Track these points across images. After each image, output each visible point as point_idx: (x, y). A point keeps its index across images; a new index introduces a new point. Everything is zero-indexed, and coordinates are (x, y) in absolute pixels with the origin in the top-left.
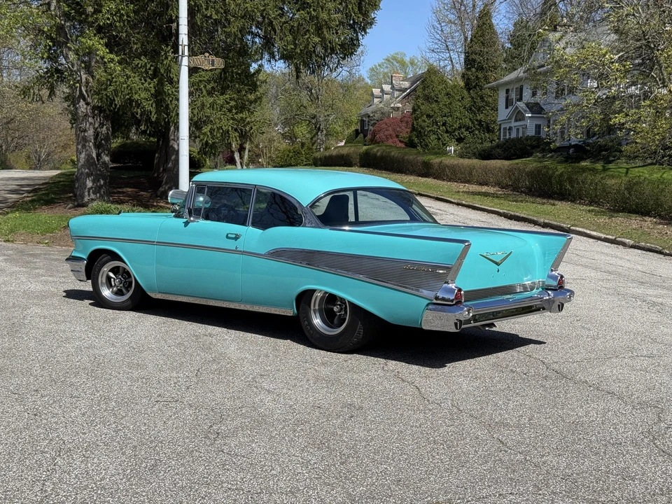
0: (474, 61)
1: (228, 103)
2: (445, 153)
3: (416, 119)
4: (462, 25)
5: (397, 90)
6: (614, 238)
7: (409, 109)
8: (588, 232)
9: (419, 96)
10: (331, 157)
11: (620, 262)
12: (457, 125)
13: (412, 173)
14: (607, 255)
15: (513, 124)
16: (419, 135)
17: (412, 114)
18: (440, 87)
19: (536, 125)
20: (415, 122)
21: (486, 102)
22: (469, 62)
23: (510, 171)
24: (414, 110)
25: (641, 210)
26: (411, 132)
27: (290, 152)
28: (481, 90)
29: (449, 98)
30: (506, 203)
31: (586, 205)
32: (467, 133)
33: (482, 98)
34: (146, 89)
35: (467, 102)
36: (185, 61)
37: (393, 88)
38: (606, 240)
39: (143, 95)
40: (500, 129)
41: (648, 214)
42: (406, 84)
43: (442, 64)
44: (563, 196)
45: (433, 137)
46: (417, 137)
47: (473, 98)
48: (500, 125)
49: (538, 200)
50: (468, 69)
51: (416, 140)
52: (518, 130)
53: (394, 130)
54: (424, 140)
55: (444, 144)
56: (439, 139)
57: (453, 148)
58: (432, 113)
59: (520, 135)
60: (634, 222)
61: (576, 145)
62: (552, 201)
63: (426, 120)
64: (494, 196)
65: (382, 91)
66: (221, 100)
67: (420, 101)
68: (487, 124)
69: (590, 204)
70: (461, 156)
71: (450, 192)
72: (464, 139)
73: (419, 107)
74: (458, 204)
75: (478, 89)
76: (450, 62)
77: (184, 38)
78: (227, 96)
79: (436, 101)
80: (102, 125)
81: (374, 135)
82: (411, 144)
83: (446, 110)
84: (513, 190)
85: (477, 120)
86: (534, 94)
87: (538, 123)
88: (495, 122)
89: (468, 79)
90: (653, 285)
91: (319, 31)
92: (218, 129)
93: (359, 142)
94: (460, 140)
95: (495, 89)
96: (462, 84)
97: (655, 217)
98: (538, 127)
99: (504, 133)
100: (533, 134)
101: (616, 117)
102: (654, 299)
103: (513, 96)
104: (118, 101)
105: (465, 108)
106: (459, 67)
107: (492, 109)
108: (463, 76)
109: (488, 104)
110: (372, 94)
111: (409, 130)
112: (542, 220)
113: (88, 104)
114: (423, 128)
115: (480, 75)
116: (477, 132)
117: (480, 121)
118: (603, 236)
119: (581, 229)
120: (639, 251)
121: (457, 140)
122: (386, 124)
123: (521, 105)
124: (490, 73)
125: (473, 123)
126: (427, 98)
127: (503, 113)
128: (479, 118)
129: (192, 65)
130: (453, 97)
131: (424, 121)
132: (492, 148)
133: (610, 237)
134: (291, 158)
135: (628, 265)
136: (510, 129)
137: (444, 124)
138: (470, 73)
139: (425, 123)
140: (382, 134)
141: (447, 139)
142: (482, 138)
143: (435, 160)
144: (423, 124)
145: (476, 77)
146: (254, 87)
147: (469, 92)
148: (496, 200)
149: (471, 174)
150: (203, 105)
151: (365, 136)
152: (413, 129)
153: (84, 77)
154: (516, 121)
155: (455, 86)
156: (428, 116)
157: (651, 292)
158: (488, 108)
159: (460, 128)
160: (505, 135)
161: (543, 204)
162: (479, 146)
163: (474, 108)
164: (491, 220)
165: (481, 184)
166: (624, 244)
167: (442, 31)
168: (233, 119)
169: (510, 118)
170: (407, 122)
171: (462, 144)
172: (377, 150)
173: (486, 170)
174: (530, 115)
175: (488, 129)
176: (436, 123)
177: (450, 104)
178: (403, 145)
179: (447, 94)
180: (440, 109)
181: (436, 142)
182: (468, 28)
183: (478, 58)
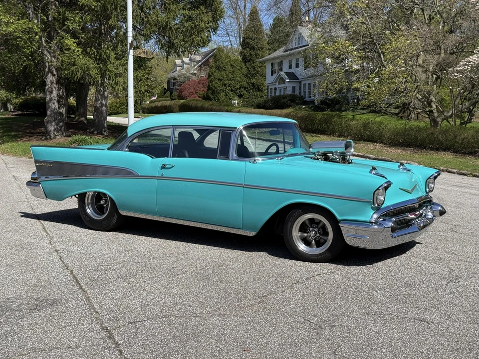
0: (248, 43)
1: (144, 76)
2: (232, 105)
3: (211, 82)
4: (238, 18)
5: (193, 61)
6: (363, 154)
7: (204, 74)
9: (212, 66)
10: (156, 107)
12: (238, 86)
15: (277, 86)
17: (208, 78)
18: (227, 61)
19: (292, 87)
20: (210, 84)
21: (257, 71)
22: (245, 44)
24: (209, 76)
25: (371, 139)
26: (207, 90)
27: (117, 103)
28: (253, 63)
29: (232, 68)
31: (337, 137)
32: (244, 92)
33: (254, 68)
35: (244, 70)
36: (131, 51)
37: (190, 59)
38: (360, 156)
40: (268, 89)
41: (375, 142)
42: (199, 58)
44: (322, 132)
45: (222, 94)
46: (212, 94)
47: (248, 68)
48: (268, 86)
50: (244, 49)
51: (211, 96)
52: (280, 90)
53: (194, 89)
54: (217, 96)
55: (230, 99)
56: (227, 95)
57: (236, 102)
58: (221, 78)
59: (282, 93)
63: (218, 82)
65: (183, 62)
67: (214, 69)
68: (258, 86)
70: (244, 106)
72: (243, 95)
73: (212, 74)
75: (251, 62)
76: (230, 43)
77: (130, 39)
79: (224, 70)
81: (181, 92)
82: (207, 98)
83: (231, 76)
85: (251, 83)
86: (290, 67)
87: (294, 85)
88: (263, 84)
89: (245, 55)
93: (167, 97)
94: (240, 96)
95: (263, 63)
96: (240, 58)
97: (380, 143)
98: (294, 88)
99: (270, 91)
100: (291, 93)
101: (355, 84)
103: (276, 67)
105: (243, 74)
106: (237, 47)
107: (261, 76)
108: (241, 53)
109: (258, 72)
110: (175, 64)
111: (206, 90)
114: (215, 88)
115: (253, 53)
116: (251, 91)
117: (253, 84)
121: (239, 96)
122: (189, 85)
123: (282, 73)
124: (259, 52)
125: (248, 84)
126: (218, 68)
127: (270, 79)
128: (252, 81)
129: (135, 55)
130: (235, 67)
131: (216, 83)
132: (266, 102)
134: (118, 108)
136: (275, 89)
137: (229, 86)
138: (246, 51)
139: (217, 84)
140: (186, 92)
141: (232, 95)
142: (254, 95)
143: (235, 110)
144: (216, 85)
145: (250, 54)
147: (245, 64)
151: (171, 93)
152: (209, 88)
154: (279, 83)
155: (236, 60)
156: (219, 80)
158: (258, 75)
159: (240, 88)
160: (271, 93)
162: (256, 101)
163: (249, 75)
169: (275, 82)
170: (203, 84)
171: (242, 99)
172: (192, 103)
174: (288, 80)
175: (259, 89)
176: (225, 85)
177: (234, 72)
178: (200, 99)
179: (231, 65)
180: (227, 75)
181: (224, 97)
182: (241, 20)
183: (251, 42)
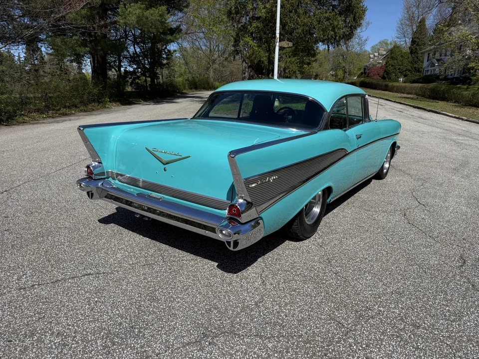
0: (415, 41)
2: (398, 81)
3: (387, 67)
4: (412, 26)
5: (381, 55)
7: (384, 63)
8: (448, 114)
11: (456, 126)
12: (404, 70)
13: (380, 89)
14: (452, 123)
15: (429, 68)
16: (388, 74)
17: (385, 65)
18: (398, 53)
19: (440, 69)
22: (413, 42)
23: (421, 88)
24: (386, 63)
29: (402, 58)
30: (415, 101)
32: (409, 73)
33: (417, 57)
34: (266, 56)
35: (410, 59)
36: (278, 44)
37: (379, 54)
38: (455, 117)
39: (264, 59)
40: (424, 71)
42: (385, 53)
43: (402, 43)
44: (443, 99)
45: (393, 74)
47: (413, 58)
48: (424, 69)
49: (432, 100)
50: (412, 45)
51: (386, 76)
52: (431, 71)
53: (377, 72)
54: (389, 76)
55: (398, 78)
56: (396, 75)
57: (401, 79)
58: (394, 64)
59: (432, 73)
60: (471, 110)
61: (457, 77)
62: (437, 101)
64: (412, 99)
65: (374, 56)
66: (293, 59)
67: (389, 60)
68: (418, 69)
69: (455, 102)
70: (405, 82)
71: (393, 97)
72: (407, 75)
73: (388, 62)
74: (394, 102)
75: (416, 53)
76: (405, 43)
77: (278, 35)
78: (296, 58)
79: (396, 59)
80: (251, 71)
81: (368, 74)
82: (384, 78)
83: (400, 63)
84: (422, 96)
86: (441, 56)
88: (422, 68)
89: (412, 49)
90: (464, 136)
91: (333, 30)
92: (292, 70)
93: (362, 77)
94: (405, 76)
95: (423, 53)
96: (409, 51)
100: (438, 73)
102: (460, 141)
103: (431, 56)
104: (256, 62)
105: (409, 62)
106: (409, 45)
107: (421, 62)
108: (410, 48)
109: (419, 60)
110: (370, 57)
111: (383, 72)
112: (429, 109)
113: (246, 63)
114: (389, 71)
115: (417, 47)
116: (413, 72)
117: (416, 67)
118: (454, 115)
119: (444, 113)
120: (468, 122)
122: (374, 69)
123: (434, 60)
124: (422, 47)
125: (412, 68)
126: (392, 58)
127: (426, 64)
128: (415, 66)
129: (281, 46)
130: (404, 57)
132: (418, 79)
133: (457, 116)
135: (459, 127)
136: (428, 71)
137: (399, 69)
138: (413, 47)
139: (391, 68)
140: (372, 74)
141: (400, 75)
142: (415, 75)
143: (390, 84)
144: (389, 69)
146: (314, 55)
147: (412, 56)
148: (412, 101)
149: (404, 89)
150: (286, 61)
151: (365, 75)
152: (385, 71)
153: (245, 53)
154: (431, 67)
155: (406, 53)
156: (392, 66)
157: (461, 138)
158: (419, 62)
159: (406, 71)
160: (425, 73)
161: (432, 102)
162: (413, 78)
163: (413, 62)
164: (406, 109)
165: (408, 94)
166: (462, 119)
167: (403, 29)
168: (298, 66)
169: (428, 66)
170: (383, 68)
171: (406, 78)
172: (367, 80)
173: (411, 88)
174: (437, 64)
175: (419, 71)
176: (396, 69)
177: (403, 60)
178: (380, 78)
179: (402, 56)
180: (398, 63)
181: (394, 76)
182: (414, 27)
183: (417, 40)
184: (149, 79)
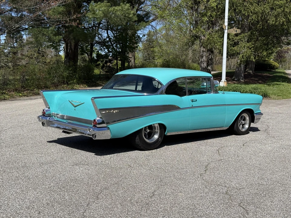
36: (226, 31)
184: (120, 62)
